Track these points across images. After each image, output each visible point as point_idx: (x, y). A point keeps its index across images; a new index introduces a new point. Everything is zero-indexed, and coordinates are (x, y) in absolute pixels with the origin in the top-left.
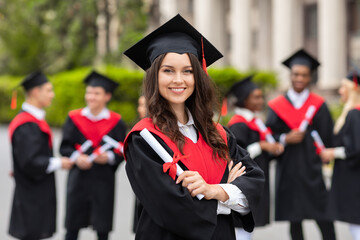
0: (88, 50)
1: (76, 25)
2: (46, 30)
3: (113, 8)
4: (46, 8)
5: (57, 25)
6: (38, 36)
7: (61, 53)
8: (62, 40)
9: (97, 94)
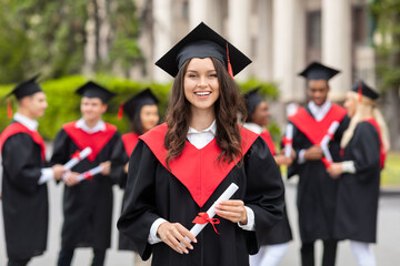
0: (76, 57)
1: (63, 31)
2: (31, 35)
3: (102, 13)
4: (31, 11)
5: (43, 30)
6: (22, 41)
7: (47, 60)
8: (48, 46)
9: (94, 105)
